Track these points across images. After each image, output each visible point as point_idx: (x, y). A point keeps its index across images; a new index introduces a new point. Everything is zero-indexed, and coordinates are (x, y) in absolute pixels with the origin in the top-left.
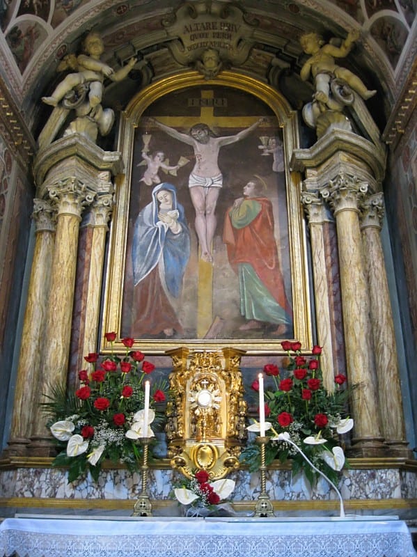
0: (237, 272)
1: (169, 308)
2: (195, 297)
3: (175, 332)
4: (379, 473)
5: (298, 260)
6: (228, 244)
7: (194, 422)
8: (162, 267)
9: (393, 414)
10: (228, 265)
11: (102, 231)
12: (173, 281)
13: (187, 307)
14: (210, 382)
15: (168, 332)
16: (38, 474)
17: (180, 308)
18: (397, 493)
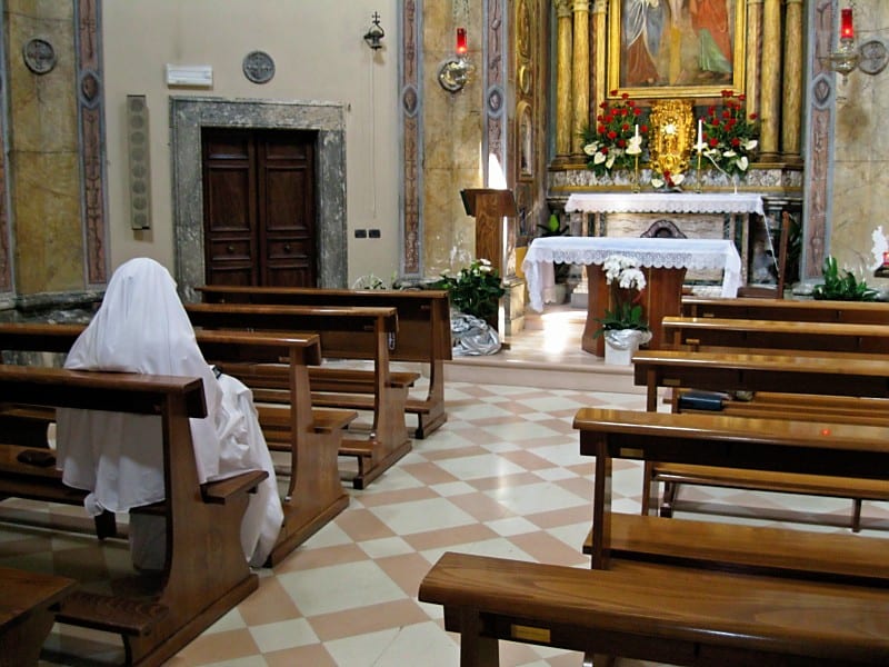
0: (698, 35)
1: (651, 64)
2: (668, 55)
3: (655, 80)
4: (770, 172)
5: (739, 28)
6: (693, 13)
7: (665, 142)
8: (645, 34)
9: (791, 135)
10: (692, 31)
11: (604, 16)
12: (653, 44)
13: (663, 63)
14: (674, 120)
15: (651, 80)
16: (578, 173)
17: (658, 63)
18: (778, 183)
